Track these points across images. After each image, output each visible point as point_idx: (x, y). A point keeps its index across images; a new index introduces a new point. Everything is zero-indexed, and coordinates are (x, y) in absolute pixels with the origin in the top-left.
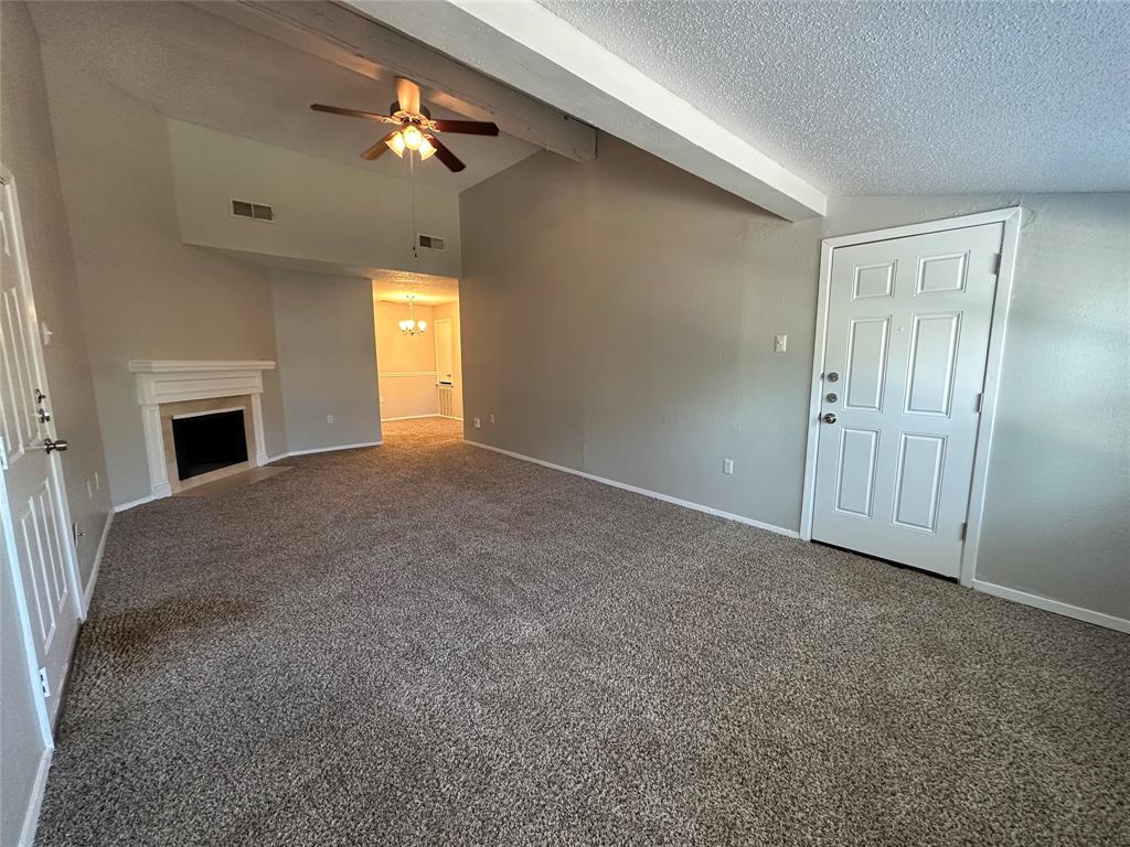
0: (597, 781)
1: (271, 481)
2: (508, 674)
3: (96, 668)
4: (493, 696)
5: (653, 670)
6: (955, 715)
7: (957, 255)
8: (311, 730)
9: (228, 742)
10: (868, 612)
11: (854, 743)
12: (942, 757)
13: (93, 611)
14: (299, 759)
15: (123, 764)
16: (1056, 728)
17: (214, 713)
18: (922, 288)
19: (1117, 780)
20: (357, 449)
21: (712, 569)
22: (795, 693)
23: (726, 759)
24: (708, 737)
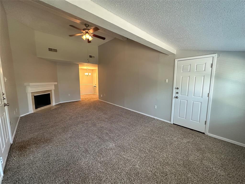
0: (125, 182)
1: (56, 109)
2: (106, 156)
3: (14, 155)
4: (103, 162)
5: (138, 155)
6: (204, 166)
7: (203, 63)
8: (62, 170)
9: (43, 173)
10: (185, 141)
11: (181, 173)
12: (201, 176)
13: (14, 141)
14: (59, 178)
15: (19, 179)
16: (225, 169)
17: (40, 166)
18: (196, 70)
19: (238, 181)
20: (75, 101)
21: (152, 130)
22: (169, 160)
23: (153, 177)
24: (150, 171)
